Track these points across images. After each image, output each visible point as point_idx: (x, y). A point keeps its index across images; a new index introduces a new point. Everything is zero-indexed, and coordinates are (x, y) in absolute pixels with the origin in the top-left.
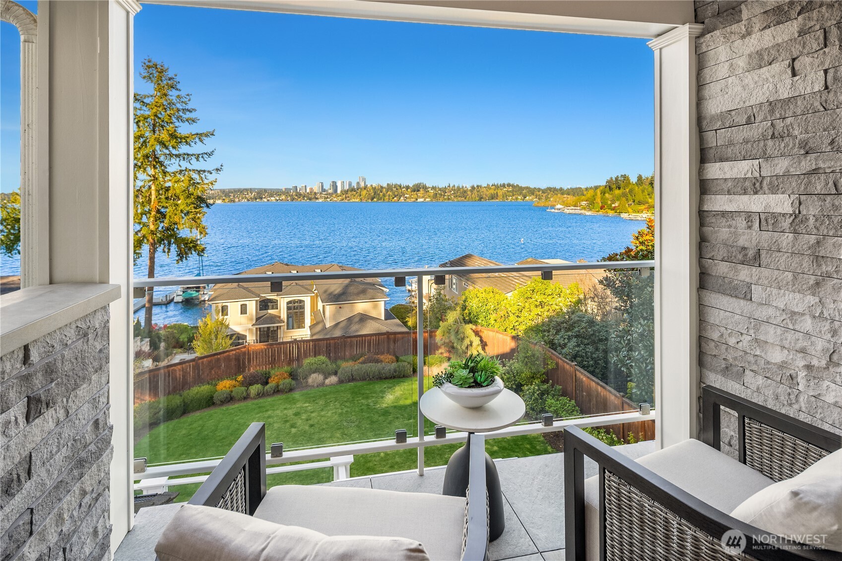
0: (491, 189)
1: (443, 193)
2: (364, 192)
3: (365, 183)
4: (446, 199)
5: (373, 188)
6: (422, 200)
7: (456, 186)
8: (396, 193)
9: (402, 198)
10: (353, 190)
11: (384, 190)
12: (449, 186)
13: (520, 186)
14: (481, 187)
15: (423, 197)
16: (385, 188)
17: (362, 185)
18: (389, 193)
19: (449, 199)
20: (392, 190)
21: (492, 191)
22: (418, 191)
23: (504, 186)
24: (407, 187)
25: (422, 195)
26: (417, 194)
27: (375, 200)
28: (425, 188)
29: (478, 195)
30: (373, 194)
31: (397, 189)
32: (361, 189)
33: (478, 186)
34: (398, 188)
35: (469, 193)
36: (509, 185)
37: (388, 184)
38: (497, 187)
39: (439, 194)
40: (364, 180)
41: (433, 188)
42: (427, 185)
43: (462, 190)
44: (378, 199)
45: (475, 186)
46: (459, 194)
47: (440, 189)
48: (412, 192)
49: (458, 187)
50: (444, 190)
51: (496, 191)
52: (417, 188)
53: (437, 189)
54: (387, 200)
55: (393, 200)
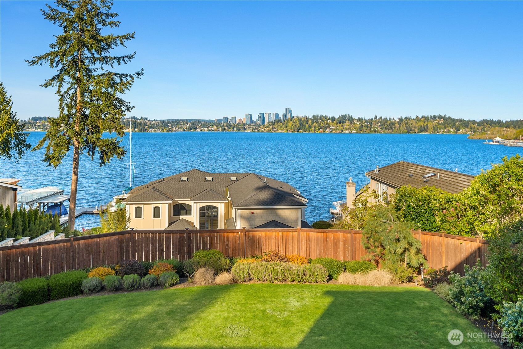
0: (420, 121)
1: (369, 125)
2: (291, 123)
3: (291, 115)
4: (372, 131)
5: (298, 119)
6: (347, 132)
7: (383, 117)
8: (322, 125)
9: (328, 130)
10: (279, 121)
11: (310, 121)
12: (376, 118)
13: (452, 118)
14: (409, 118)
15: (349, 129)
16: (310, 119)
17: (289, 116)
18: (314, 124)
19: (375, 131)
20: (317, 122)
21: (422, 124)
22: (344, 123)
23: (434, 118)
24: (333, 119)
25: (348, 127)
26: (342, 126)
27: (301, 131)
28: (351, 119)
29: (406, 127)
30: (299, 125)
31: (322, 121)
32: (288, 120)
33: (406, 118)
34: (323, 119)
35: (397, 125)
36: (440, 117)
37: (314, 116)
38: (427, 119)
39: (366, 126)
40: (290, 111)
41: (360, 120)
42: (353, 117)
43: (389, 122)
44: (304, 131)
45: (404, 118)
46: (386, 126)
47: (367, 121)
48: (337, 123)
49: (386, 119)
50: (370, 122)
51: (426, 123)
52: (343, 120)
53: (364, 121)
54: (313, 132)
55: (319, 131)
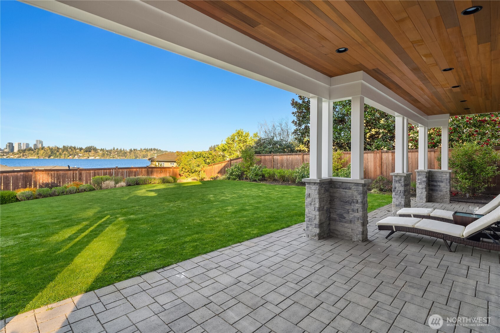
0: (143, 151)
1: (109, 154)
2: (42, 152)
3: (42, 145)
4: (111, 158)
5: (50, 149)
6: (93, 158)
7: (119, 149)
8: (71, 153)
9: (76, 156)
10: (30, 149)
11: (61, 150)
12: (114, 149)
13: (161, 150)
14: (136, 150)
15: (93, 156)
16: (61, 149)
17: (40, 146)
18: (64, 152)
19: (114, 157)
20: (67, 150)
21: (144, 153)
22: (90, 151)
23: (151, 150)
24: (81, 149)
25: (92, 155)
26: (89, 154)
27: (52, 157)
28: (95, 150)
29: (134, 155)
30: (50, 153)
31: (72, 150)
32: (39, 149)
33: (134, 150)
34: (73, 149)
35: (128, 154)
36: (155, 149)
37: (64, 147)
38: (147, 150)
39: (106, 154)
40: (41, 142)
41: (102, 150)
42: (97, 148)
43: (123, 152)
44: (55, 157)
45: (133, 150)
46: (121, 154)
47: (107, 151)
48: (84, 152)
49: (121, 150)
50: (110, 152)
51: (147, 153)
52: (89, 150)
53: (105, 151)
54: (63, 158)
55: (68, 158)
